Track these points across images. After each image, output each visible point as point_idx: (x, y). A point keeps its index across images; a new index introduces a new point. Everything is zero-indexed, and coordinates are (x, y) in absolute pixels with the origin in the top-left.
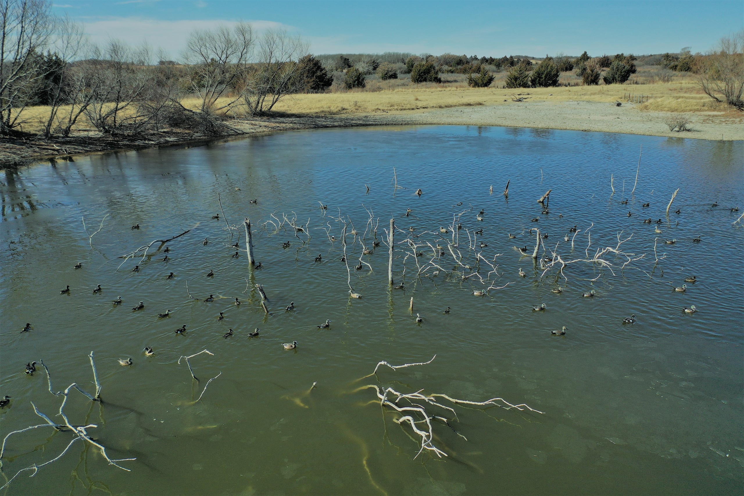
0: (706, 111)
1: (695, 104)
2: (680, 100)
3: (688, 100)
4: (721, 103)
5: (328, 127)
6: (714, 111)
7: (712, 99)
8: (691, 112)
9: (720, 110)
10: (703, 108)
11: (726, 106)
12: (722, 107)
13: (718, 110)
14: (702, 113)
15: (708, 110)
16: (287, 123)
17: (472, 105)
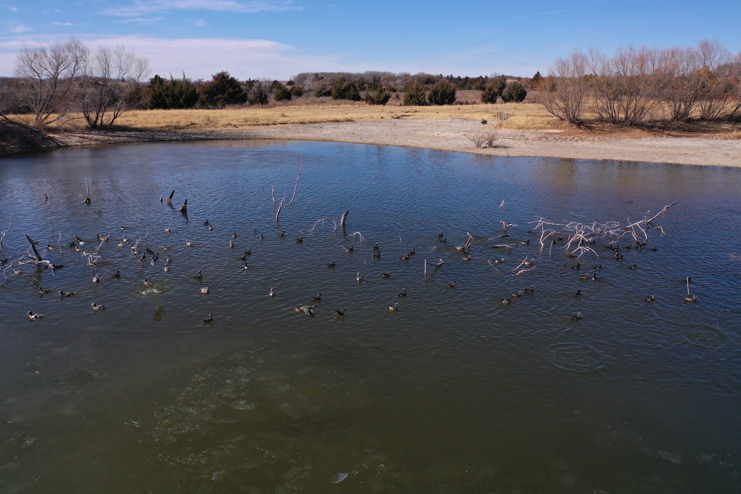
0: (548, 128)
1: (541, 122)
2: (530, 118)
3: (536, 118)
4: (564, 121)
5: (164, 141)
6: (556, 129)
7: (556, 118)
8: (535, 130)
9: (561, 128)
10: (547, 126)
11: (568, 124)
12: (564, 125)
13: (560, 128)
14: (544, 131)
15: (552, 128)
16: (123, 136)
17: (340, 121)
